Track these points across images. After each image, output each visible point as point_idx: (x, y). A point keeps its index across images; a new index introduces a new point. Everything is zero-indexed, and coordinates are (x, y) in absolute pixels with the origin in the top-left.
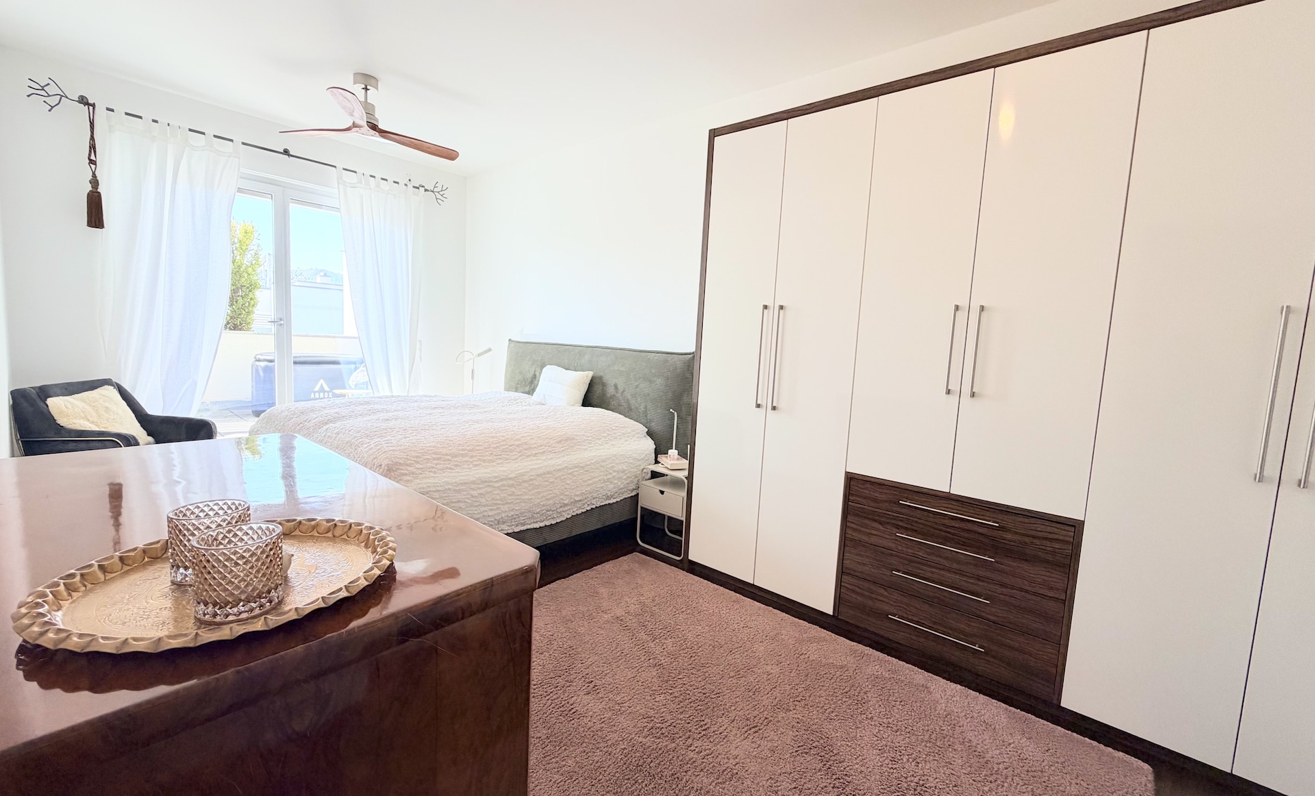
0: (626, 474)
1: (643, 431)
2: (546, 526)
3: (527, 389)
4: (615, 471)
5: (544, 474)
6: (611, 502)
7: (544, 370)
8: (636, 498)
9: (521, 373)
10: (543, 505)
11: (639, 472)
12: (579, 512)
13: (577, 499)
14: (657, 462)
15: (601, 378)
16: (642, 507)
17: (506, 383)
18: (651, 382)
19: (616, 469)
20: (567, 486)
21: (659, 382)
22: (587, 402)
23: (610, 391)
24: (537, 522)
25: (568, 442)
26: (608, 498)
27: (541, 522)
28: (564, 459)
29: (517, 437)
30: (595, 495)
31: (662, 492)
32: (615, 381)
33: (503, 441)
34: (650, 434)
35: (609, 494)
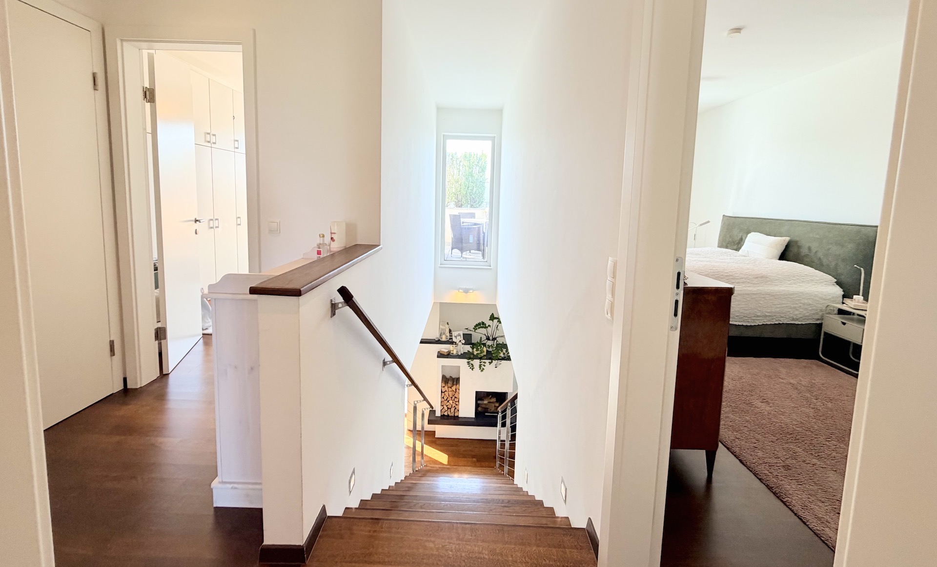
0: (811, 307)
1: (831, 280)
2: (743, 325)
3: (735, 247)
4: (801, 303)
5: (744, 294)
6: (797, 323)
7: (749, 235)
8: (820, 326)
9: (730, 237)
10: (742, 313)
11: (824, 308)
12: (769, 323)
13: (767, 314)
14: (843, 303)
15: (796, 242)
16: (826, 334)
17: (719, 243)
18: (843, 246)
19: (802, 302)
20: (760, 305)
21: (850, 246)
22: (783, 257)
23: (804, 251)
24: (736, 321)
25: (763, 278)
26: (793, 320)
27: (739, 321)
28: (758, 288)
29: (726, 271)
30: (782, 315)
31: (844, 324)
32: (808, 243)
33: (717, 272)
34: (839, 283)
35: (795, 317)
